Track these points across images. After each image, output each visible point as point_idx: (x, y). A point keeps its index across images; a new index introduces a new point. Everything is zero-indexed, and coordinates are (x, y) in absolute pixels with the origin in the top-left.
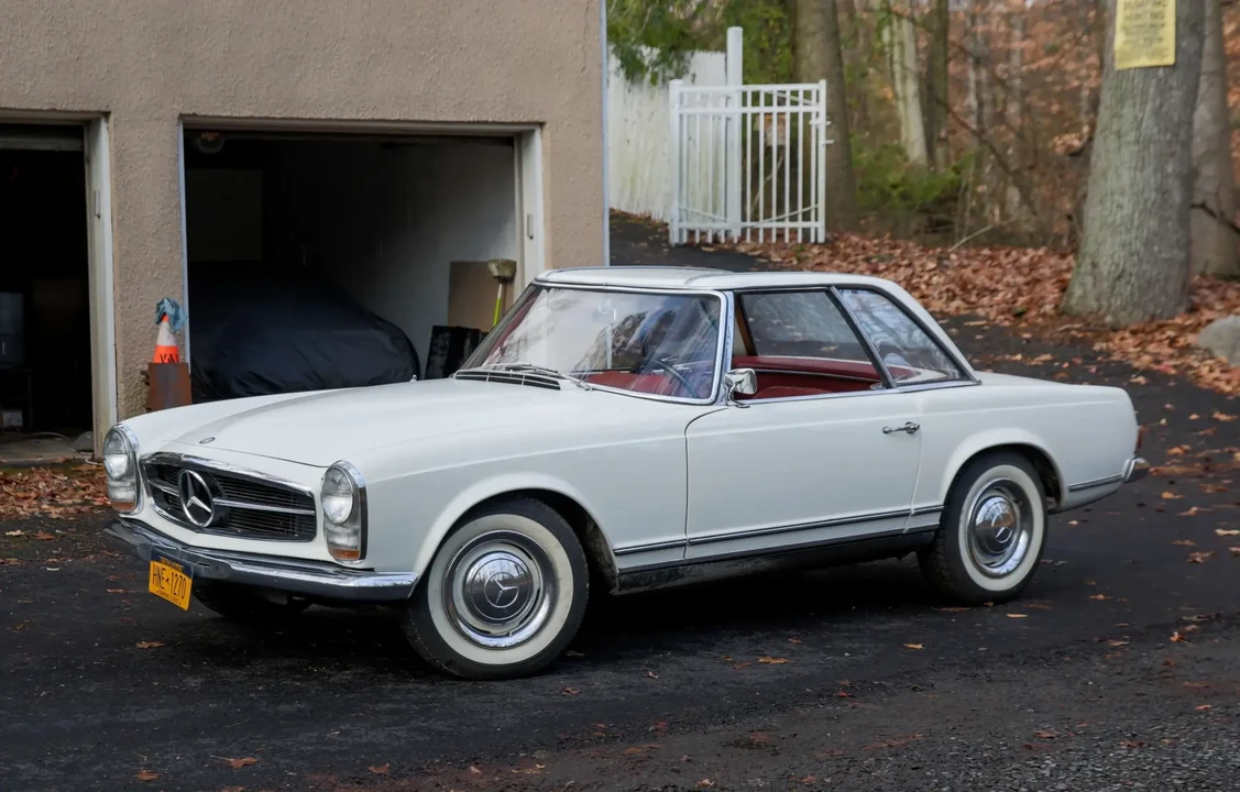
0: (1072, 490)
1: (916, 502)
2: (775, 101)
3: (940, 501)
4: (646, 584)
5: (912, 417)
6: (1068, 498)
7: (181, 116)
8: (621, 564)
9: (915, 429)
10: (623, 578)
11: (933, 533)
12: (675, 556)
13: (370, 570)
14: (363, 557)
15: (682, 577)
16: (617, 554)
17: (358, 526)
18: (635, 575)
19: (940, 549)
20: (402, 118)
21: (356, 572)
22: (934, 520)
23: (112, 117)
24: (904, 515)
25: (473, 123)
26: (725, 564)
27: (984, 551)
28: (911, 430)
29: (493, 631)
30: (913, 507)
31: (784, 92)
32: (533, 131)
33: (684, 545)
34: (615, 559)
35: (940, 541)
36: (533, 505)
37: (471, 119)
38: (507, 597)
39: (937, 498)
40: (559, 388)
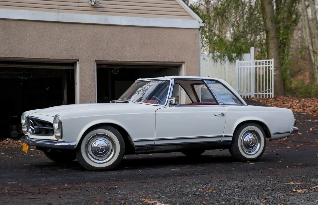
0: (274, 134)
1: (224, 134)
2: (261, 64)
3: (232, 134)
4: (145, 150)
5: (223, 112)
6: (273, 136)
7: (96, 61)
8: (136, 144)
9: (224, 115)
10: (137, 148)
11: (230, 142)
12: (152, 143)
13: (64, 142)
14: (62, 138)
15: (155, 149)
16: (134, 141)
17: (60, 130)
18: (141, 147)
19: (233, 146)
20: (149, 61)
21: (60, 142)
22: (231, 139)
23: (79, 61)
24: (222, 137)
25: (167, 62)
26: (167, 146)
27: (247, 148)
28: (223, 115)
29: (100, 159)
30: (224, 135)
31: (263, 62)
32: (182, 64)
33: (154, 140)
34: (134, 143)
35: (233, 145)
36: (109, 127)
37: (166, 61)
38: (102, 150)
39: (231, 133)
40: (128, 103)
